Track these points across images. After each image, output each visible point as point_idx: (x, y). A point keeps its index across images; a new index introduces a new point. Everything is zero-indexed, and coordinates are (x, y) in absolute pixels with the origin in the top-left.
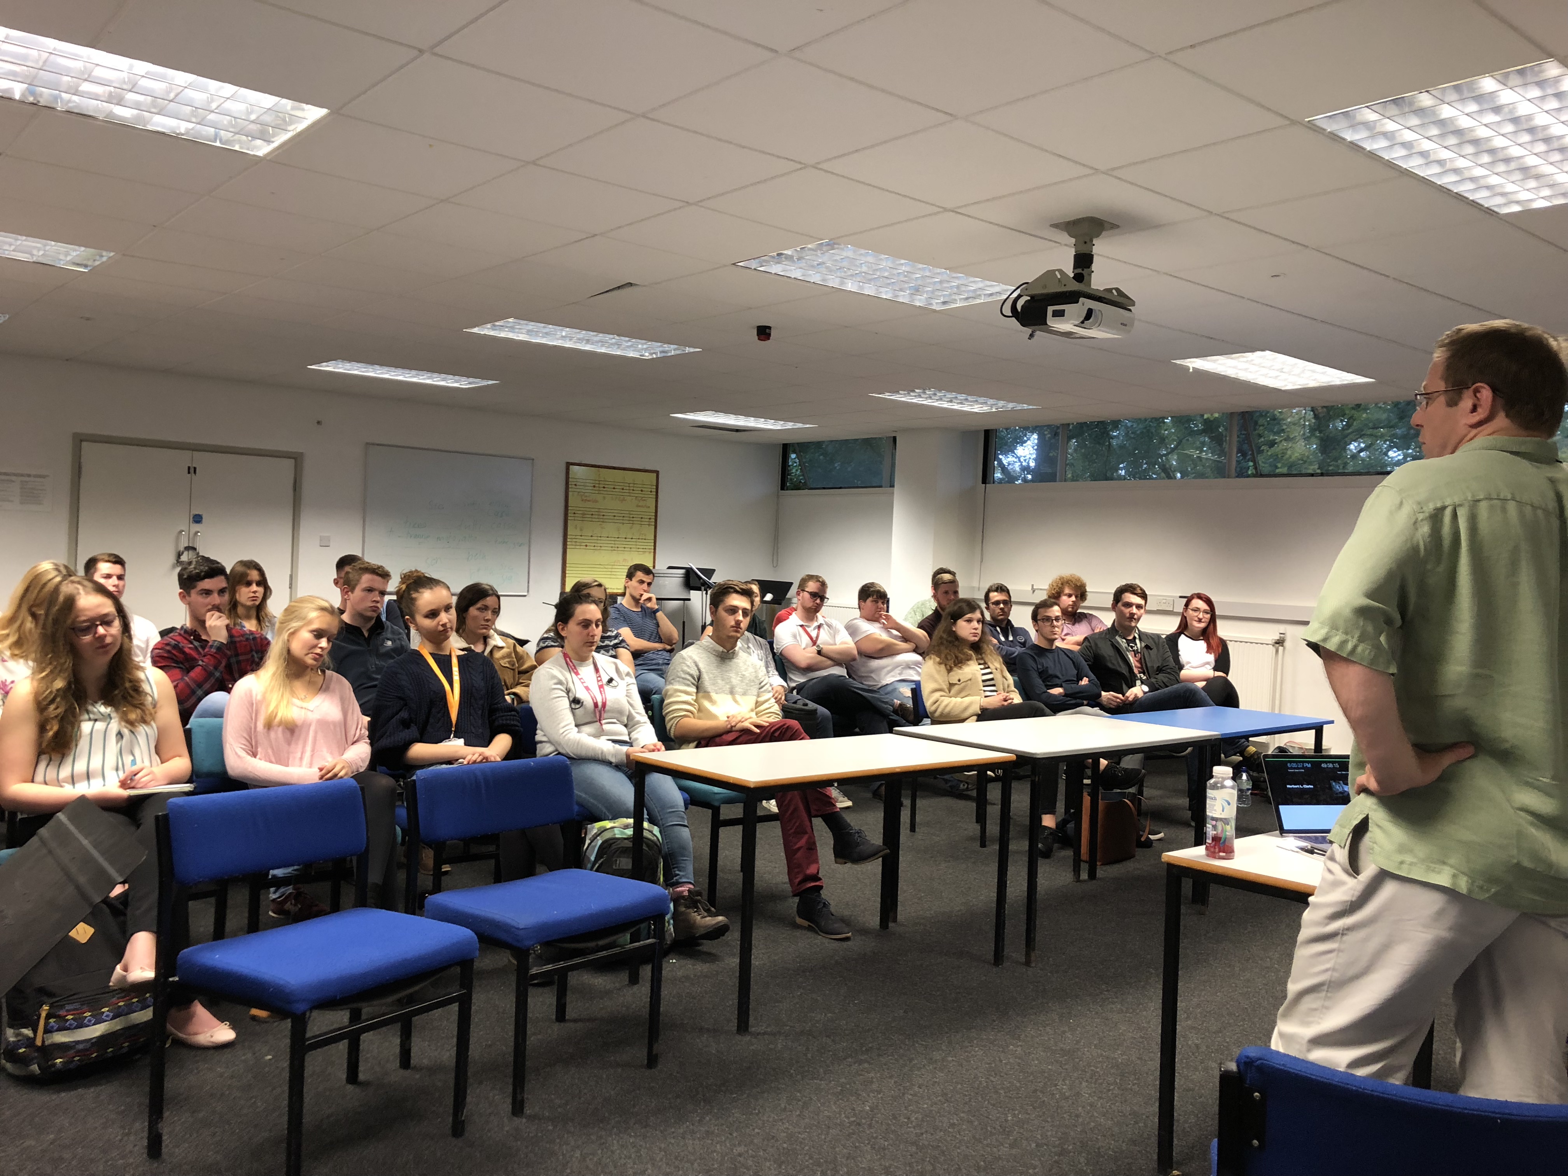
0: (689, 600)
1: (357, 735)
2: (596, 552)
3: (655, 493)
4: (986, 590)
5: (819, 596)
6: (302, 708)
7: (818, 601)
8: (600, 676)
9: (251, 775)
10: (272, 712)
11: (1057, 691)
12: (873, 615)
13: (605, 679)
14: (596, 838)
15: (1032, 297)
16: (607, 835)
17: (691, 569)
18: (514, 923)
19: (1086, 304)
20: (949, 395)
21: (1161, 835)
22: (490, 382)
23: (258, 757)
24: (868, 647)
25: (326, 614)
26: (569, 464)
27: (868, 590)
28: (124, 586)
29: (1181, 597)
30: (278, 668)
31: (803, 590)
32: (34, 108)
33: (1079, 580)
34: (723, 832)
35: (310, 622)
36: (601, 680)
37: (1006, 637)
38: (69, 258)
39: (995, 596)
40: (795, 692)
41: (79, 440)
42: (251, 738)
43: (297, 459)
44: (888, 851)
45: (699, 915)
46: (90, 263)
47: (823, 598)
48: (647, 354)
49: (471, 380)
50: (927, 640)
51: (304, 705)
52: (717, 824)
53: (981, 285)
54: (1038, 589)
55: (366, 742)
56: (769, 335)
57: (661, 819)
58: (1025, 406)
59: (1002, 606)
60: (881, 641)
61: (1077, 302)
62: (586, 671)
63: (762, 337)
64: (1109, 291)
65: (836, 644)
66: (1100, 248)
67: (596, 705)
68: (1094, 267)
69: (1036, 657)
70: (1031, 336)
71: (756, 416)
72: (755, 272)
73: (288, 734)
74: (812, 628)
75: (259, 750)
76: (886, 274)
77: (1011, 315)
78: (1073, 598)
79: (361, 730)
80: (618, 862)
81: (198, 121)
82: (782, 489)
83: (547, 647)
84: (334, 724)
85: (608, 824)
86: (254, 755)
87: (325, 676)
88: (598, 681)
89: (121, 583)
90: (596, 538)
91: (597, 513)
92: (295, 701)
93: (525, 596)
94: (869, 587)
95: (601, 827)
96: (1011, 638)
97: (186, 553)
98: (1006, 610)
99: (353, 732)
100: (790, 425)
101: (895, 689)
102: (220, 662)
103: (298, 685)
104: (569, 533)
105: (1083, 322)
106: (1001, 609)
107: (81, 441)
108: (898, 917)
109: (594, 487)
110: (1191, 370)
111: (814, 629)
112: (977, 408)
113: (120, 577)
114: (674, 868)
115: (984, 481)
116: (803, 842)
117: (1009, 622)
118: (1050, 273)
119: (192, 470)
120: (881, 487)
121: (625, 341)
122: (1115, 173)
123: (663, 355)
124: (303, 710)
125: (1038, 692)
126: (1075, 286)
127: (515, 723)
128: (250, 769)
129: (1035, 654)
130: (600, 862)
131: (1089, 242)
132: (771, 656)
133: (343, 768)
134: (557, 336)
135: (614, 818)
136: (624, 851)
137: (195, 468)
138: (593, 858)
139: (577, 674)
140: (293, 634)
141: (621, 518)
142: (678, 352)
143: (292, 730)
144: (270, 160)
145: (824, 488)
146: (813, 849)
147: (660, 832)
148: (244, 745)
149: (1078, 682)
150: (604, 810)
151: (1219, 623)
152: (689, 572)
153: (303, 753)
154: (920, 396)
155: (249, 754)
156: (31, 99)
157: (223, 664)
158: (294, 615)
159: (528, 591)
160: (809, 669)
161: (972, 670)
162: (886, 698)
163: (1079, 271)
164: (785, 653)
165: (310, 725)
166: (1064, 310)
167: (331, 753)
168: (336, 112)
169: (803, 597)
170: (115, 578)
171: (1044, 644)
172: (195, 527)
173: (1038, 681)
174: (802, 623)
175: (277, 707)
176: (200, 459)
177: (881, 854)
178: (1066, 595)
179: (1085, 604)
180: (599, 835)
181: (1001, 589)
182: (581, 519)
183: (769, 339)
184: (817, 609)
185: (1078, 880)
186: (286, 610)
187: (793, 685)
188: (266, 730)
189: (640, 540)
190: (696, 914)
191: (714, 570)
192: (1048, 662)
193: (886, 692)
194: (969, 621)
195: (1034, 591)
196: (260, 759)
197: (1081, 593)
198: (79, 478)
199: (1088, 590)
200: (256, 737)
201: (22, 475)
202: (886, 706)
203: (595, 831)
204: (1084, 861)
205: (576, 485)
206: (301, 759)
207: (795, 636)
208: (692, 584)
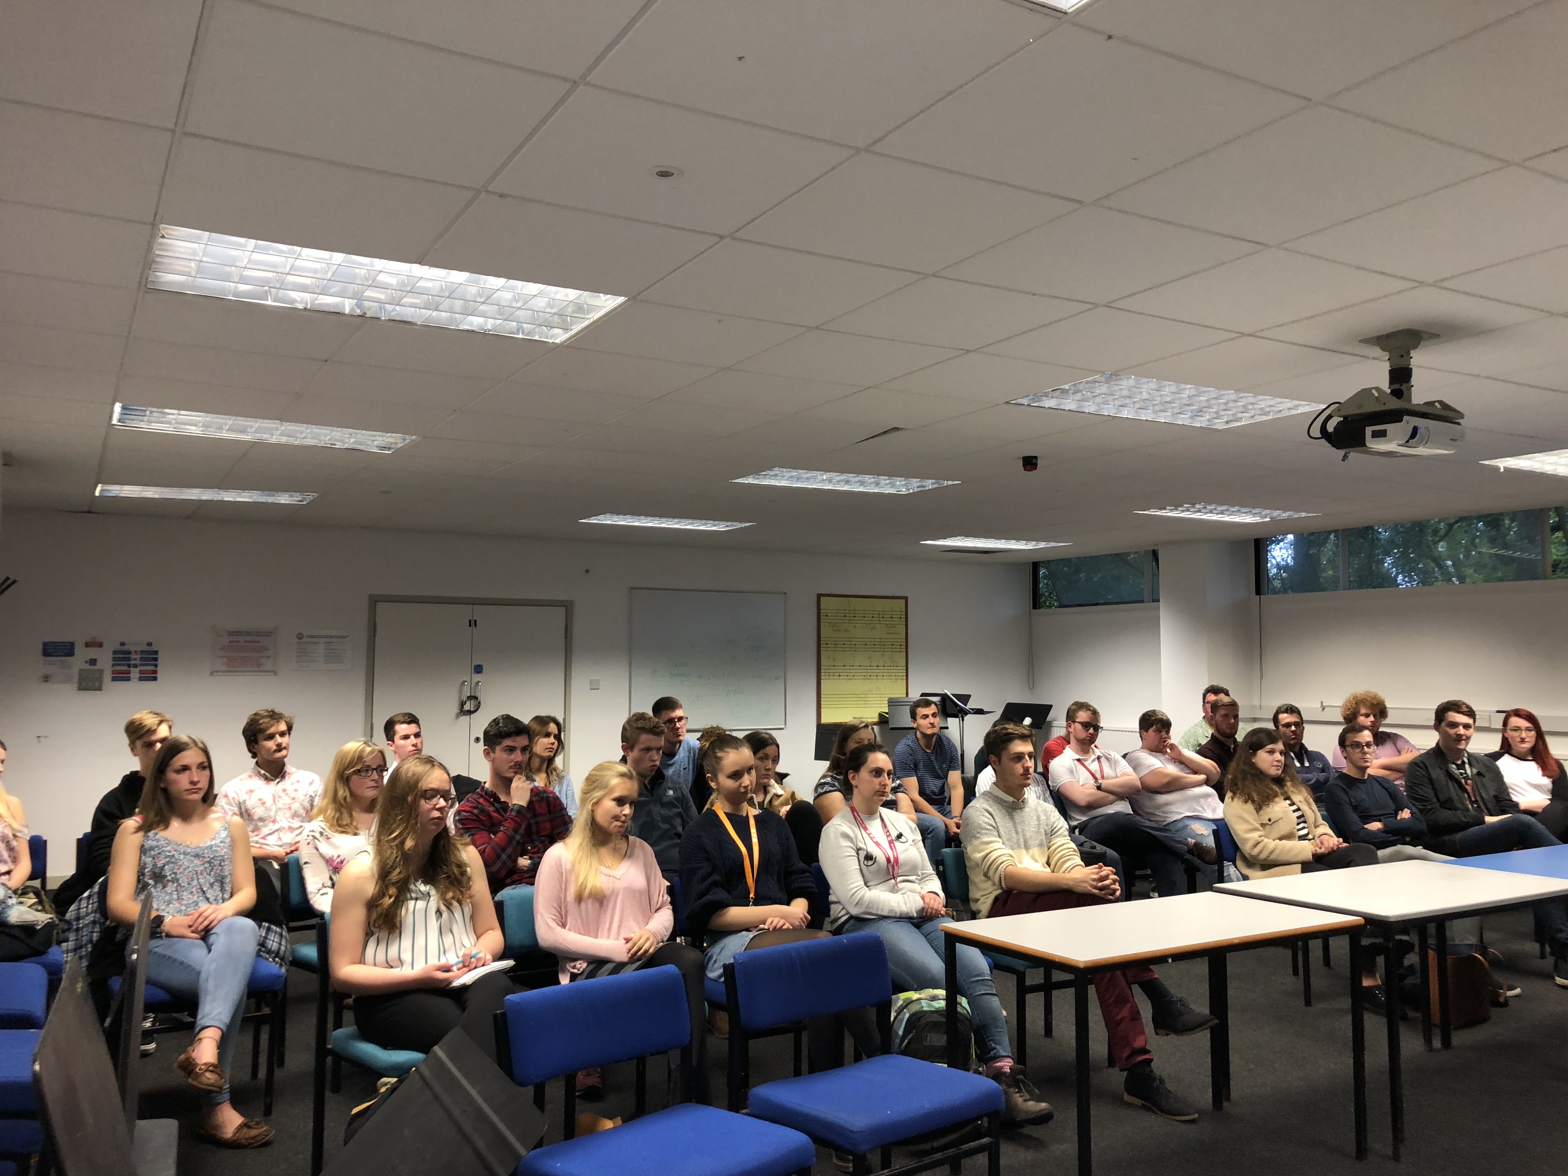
0: (947, 728)
1: (659, 903)
2: (850, 682)
3: (904, 620)
4: (1275, 711)
5: (1093, 726)
6: (610, 876)
7: (1091, 731)
8: (888, 831)
9: (562, 947)
10: (582, 883)
11: (1375, 826)
12: (1157, 746)
13: (894, 834)
14: (903, 1010)
15: (1346, 418)
16: (914, 1008)
17: (946, 695)
18: (848, 1126)
19: (1410, 422)
20: (1220, 508)
21: (1518, 991)
22: (747, 524)
23: (567, 927)
24: (1152, 782)
25: (626, 780)
26: (819, 596)
27: (1150, 719)
28: (422, 743)
29: (1498, 712)
30: (584, 839)
31: (1074, 722)
32: (360, 320)
33: (1375, 697)
34: (1030, 997)
35: (612, 790)
36: (890, 835)
37: (1302, 763)
38: (376, 443)
39: (1285, 718)
40: (1077, 831)
41: (374, 601)
42: (560, 908)
43: (568, 607)
44: (1217, 1021)
45: (1021, 1096)
46: (393, 446)
47: (1097, 728)
48: (904, 490)
49: (729, 523)
50: (1218, 772)
51: (611, 872)
52: (1023, 990)
53: (1272, 403)
54: (1328, 706)
55: (668, 908)
56: (1036, 465)
57: (968, 989)
58: (1303, 515)
59: (1293, 728)
60: (1167, 775)
61: (1401, 421)
62: (875, 826)
63: (1029, 467)
64: (1431, 404)
65: (1117, 777)
66: (1418, 359)
67: (888, 860)
68: (1413, 381)
69: (1347, 790)
70: (1345, 457)
71: (1007, 538)
72: (1030, 408)
73: (597, 905)
74: (1090, 761)
75: (569, 920)
76: (1168, 399)
77: (1320, 436)
78: (1372, 718)
79: (663, 897)
80: (928, 1038)
81: (505, 317)
82: (1035, 608)
83: (826, 792)
84: (640, 892)
85: (913, 995)
86: (564, 926)
87: (628, 842)
88: (888, 836)
89: (418, 741)
90: (848, 668)
91: (849, 643)
92: (603, 869)
93: (782, 729)
94: (1150, 716)
95: (907, 999)
96: (1307, 764)
97: (468, 703)
98: (1298, 732)
99: (656, 900)
100: (1042, 545)
101: (1187, 826)
102: (520, 826)
103: (604, 851)
104: (823, 663)
105: (1407, 442)
106: (1292, 732)
107: (376, 601)
108: (1232, 1094)
109: (845, 616)
110: (1502, 470)
111: (1093, 761)
112: (1248, 519)
113: (417, 735)
114: (989, 1041)
115: (1258, 592)
116: (1125, 1012)
117: (1302, 746)
118: (1365, 393)
119: (473, 623)
120: (1142, 602)
121: (884, 480)
122: (1444, 284)
123: (919, 489)
124: (611, 878)
125: (1354, 829)
126: (1395, 404)
127: (810, 884)
128: (561, 941)
129: (1346, 785)
130: (909, 1037)
131: (1405, 355)
132: (1048, 793)
133: (648, 939)
134: (818, 480)
135: (919, 988)
136: (935, 1026)
137: (475, 621)
138: (901, 1033)
139: (865, 829)
140: (597, 803)
141: (872, 646)
142: (936, 486)
143: (600, 899)
144: (567, 346)
145: (1080, 606)
146: (1136, 1020)
147: (969, 1003)
148: (555, 915)
149: (1397, 814)
150: (908, 978)
151: (1550, 741)
152: (944, 698)
153: (611, 924)
154: (1188, 510)
155: (559, 925)
156: (358, 312)
157: (523, 827)
158: (596, 784)
159: (785, 724)
160: (1091, 806)
161: (1280, 808)
162: (1178, 837)
163: (1397, 386)
164: (1062, 790)
165: (617, 895)
166: (1385, 431)
167: (638, 923)
168: (633, 299)
169: (1074, 729)
170: (412, 737)
171: (1353, 773)
172: (477, 677)
173: (1354, 817)
174: (1078, 757)
175: (585, 878)
176: (479, 612)
177: (1209, 1025)
178: (1362, 715)
179: (1387, 721)
180: (906, 1007)
181: (1291, 710)
182: (834, 649)
183: (1036, 469)
184: (1092, 740)
185: (1431, 1049)
186: (587, 779)
187: (1075, 823)
188: (576, 904)
189: (892, 668)
190: (1018, 1095)
191: (969, 696)
192: (1360, 794)
193: (1176, 829)
194: (1272, 752)
195: (1323, 709)
196: (569, 930)
197: (1380, 710)
198: (375, 636)
199: (1388, 706)
200: (566, 907)
201: (326, 637)
202: (1179, 846)
203: (900, 1003)
204: (1437, 1026)
205: (827, 616)
206: (610, 929)
207: (1071, 772)
208: (949, 711)
